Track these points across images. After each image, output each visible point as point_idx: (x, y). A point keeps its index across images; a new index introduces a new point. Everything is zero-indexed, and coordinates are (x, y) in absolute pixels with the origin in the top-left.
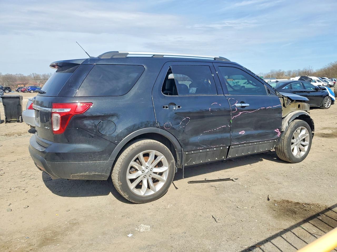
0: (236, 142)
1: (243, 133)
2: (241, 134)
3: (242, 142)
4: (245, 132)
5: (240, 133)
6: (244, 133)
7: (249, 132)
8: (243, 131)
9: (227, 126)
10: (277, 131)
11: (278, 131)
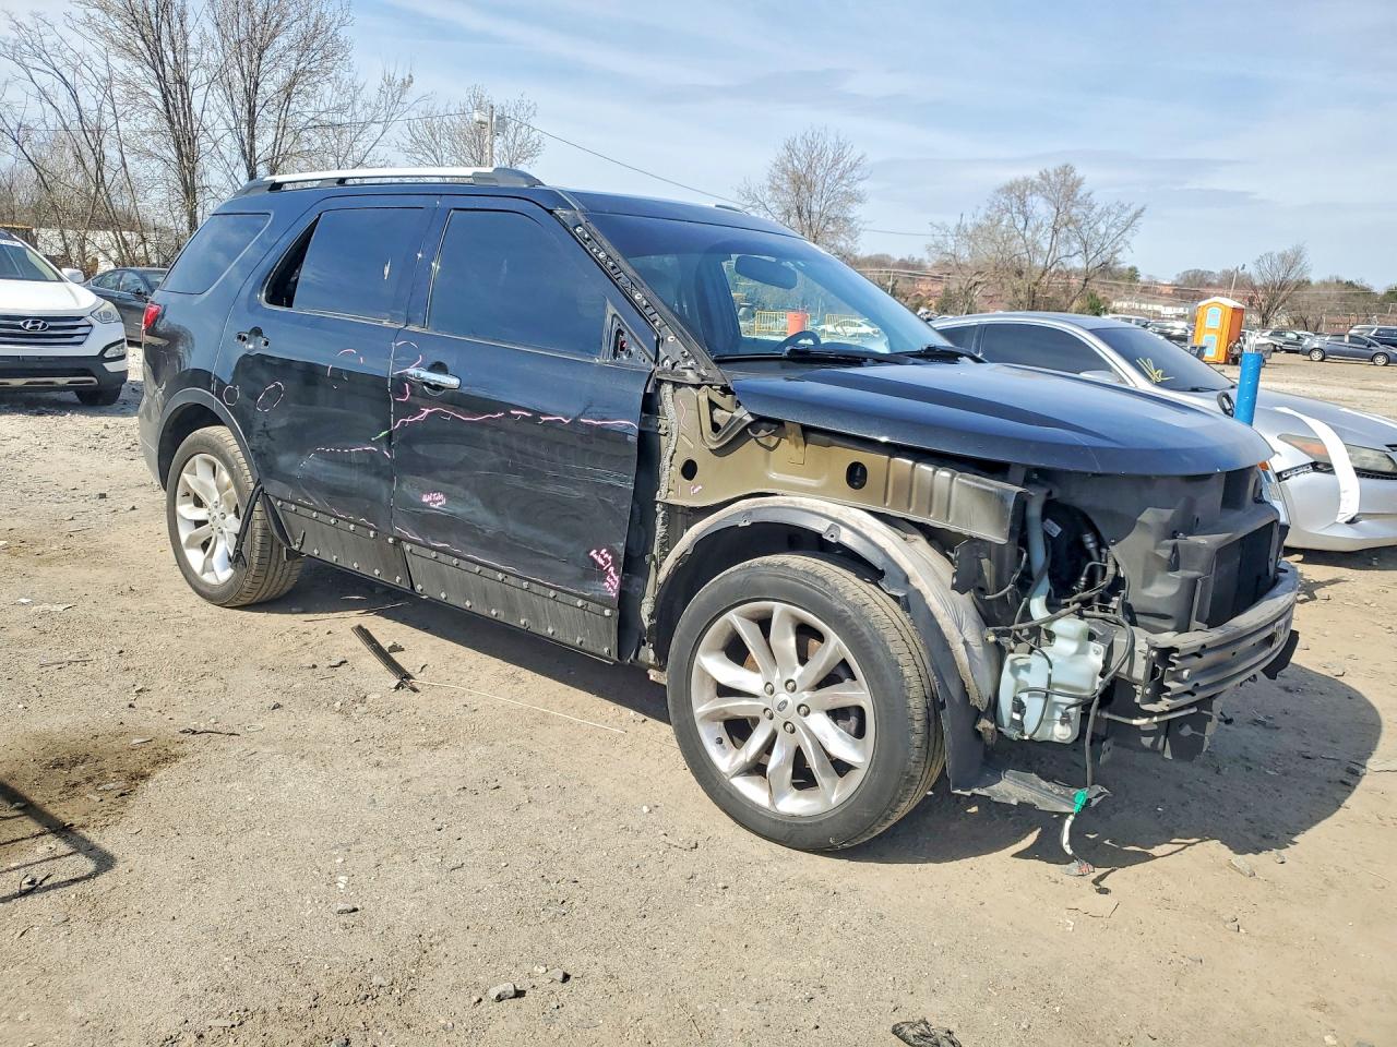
0: (414, 533)
1: (435, 502)
2: (426, 506)
3: (434, 540)
4: (444, 502)
5: (426, 499)
6: (440, 504)
7: (460, 510)
8: (440, 496)
9: (381, 450)
10: (601, 562)
11: (606, 561)
